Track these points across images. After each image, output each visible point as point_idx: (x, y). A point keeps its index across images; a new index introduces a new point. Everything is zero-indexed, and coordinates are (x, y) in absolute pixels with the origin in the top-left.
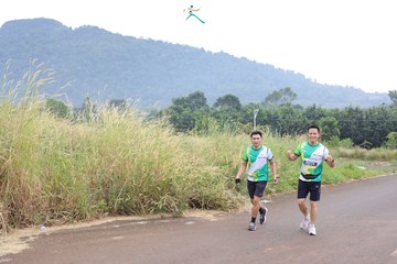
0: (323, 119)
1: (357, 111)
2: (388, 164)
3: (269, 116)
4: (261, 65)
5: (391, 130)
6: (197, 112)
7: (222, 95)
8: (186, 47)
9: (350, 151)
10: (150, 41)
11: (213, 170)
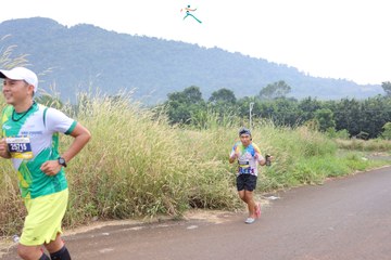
0: (319, 111)
1: (353, 102)
2: (387, 154)
3: (265, 109)
4: (255, 59)
5: (387, 121)
6: (192, 106)
7: (217, 90)
8: (181, 43)
9: (347, 142)
10: (145, 38)
11: (215, 165)
